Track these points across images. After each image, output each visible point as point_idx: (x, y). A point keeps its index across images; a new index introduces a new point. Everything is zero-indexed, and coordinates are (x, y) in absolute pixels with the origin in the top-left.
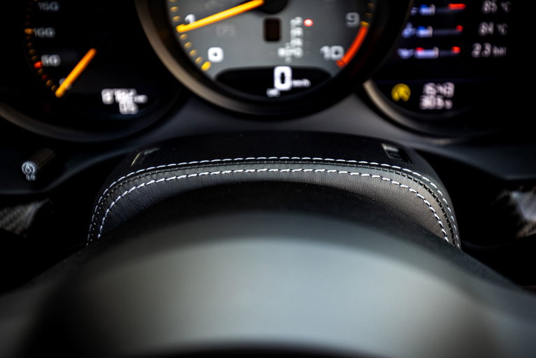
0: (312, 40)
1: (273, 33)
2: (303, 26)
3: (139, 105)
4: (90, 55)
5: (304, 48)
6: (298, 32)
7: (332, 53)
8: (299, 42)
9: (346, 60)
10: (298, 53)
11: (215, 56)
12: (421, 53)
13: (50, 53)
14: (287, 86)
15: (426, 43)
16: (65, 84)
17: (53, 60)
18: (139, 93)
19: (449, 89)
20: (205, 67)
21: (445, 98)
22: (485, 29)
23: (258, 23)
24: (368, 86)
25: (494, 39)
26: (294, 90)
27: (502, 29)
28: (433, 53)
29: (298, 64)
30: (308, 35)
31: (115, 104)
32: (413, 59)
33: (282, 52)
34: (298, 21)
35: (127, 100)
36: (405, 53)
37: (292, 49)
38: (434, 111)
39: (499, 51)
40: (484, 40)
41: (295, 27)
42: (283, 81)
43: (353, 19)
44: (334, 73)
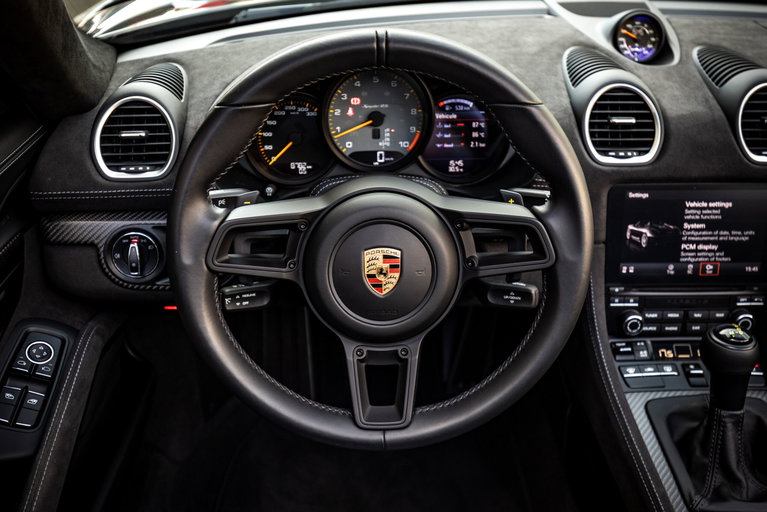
0: (394, 139)
1: (377, 135)
2: (390, 132)
3: (307, 170)
4: (291, 144)
5: (390, 142)
6: (388, 135)
7: (403, 144)
8: (388, 140)
9: (411, 148)
10: (388, 144)
11: (349, 145)
12: (446, 146)
13: (268, 145)
14: (382, 161)
15: (448, 141)
16: (274, 159)
17: (269, 147)
18: (308, 164)
19: (460, 163)
20: (344, 150)
21: (460, 167)
22: (475, 135)
23: (370, 131)
24: (420, 158)
25: (479, 139)
26: (386, 162)
27: (482, 134)
28: (452, 145)
29: (388, 149)
30: (393, 137)
31: (297, 169)
32: (443, 148)
33: (380, 144)
34: (388, 130)
35: (302, 168)
36: (439, 146)
37: (385, 143)
38: (455, 173)
39: (483, 145)
40: (475, 139)
41: (387, 132)
42: (381, 158)
43: (413, 129)
44: (405, 154)
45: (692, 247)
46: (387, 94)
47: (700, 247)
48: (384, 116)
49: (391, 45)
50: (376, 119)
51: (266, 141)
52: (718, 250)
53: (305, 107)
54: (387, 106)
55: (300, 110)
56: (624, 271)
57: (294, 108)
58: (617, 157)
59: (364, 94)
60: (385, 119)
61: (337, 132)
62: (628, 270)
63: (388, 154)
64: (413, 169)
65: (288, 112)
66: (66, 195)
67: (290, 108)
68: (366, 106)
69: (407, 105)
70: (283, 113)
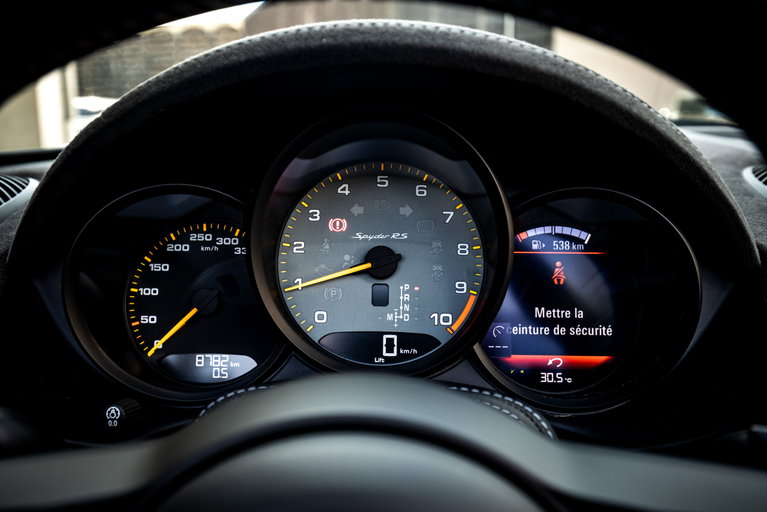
0: (419, 307)
1: (380, 300)
2: (411, 291)
4: (194, 311)
6: (407, 297)
7: (441, 319)
8: (407, 307)
9: (455, 327)
11: (321, 317)
13: (149, 313)
14: (394, 354)
16: (158, 344)
17: (150, 319)
20: (310, 330)
24: (477, 348)
26: (400, 357)
29: (405, 330)
30: (416, 301)
33: (390, 317)
34: (407, 287)
35: (220, 366)
37: (400, 315)
41: (402, 289)
42: (390, 349)
43: (462, 287)
44: (443, 342)
46: (406, 211)
48: (399, 258)
50: (382, 264)
51: (145, 306)
53: (232, 235)
54: (405, 236)
55: (221, 241)
57: (208, 238)
59: (357, 210)
60: (402, 263)
61: (297, 285)
63: (406, 339)
64: (461, 371)
65: (196, 245)
67: (201, 237)
68: (359, 236)
69: (450, 235)
70: (185, 248)
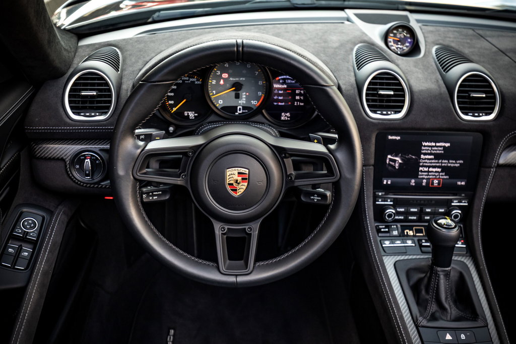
0: (248, 99)
1: (237, 96)
2: (246, 95)
3: (195, 116)
4: (185, 100)
5: (246, 101)
6: (245, 96)
7: (254, 102)
8: (245, 99)
9: (258, 105)
10: (244, 102)
11: (221, 102)
12: (280, 104)
13: (171, 100)
14: (241, 112)
15: (281, 101)
16: (175, 109)
17: (171, 102)
18: (195, 113)
19: (288, 114)
20: (217, 105)
21: (288, 117)
22: (298, 98)
23: (233, 94)
24: (263, 111)
25: (300, 101)
26: (243, 113)
27: (302, 98)
28: (283, 104)
29: (245, 106)
30: (247, 98)
31: (188, 116)
32: (278, 105)
33: (240, 102)
34: (245, 93)
35: (192, 115)
36: (275, 104)
37: (243, 101)
38: (285, 120)
39: (302, 104)
40: (297, 101)
41: (244, 95)
42: (240, 110)
43: (260, 93)
44: (255, 108)
45: (426, 169)
46: (244, 72)
47: (431, 169)
48: (242, 85)
49: (245, 49)
50: (237, 87)
51: (170, 98)
52: (442, 172)
53: (194, 78)
54: (244, 79)
55: (191, 80)
56: (385, 183)
57: (187, 79)
58: (382, 114)
59: (230, 71)
60: (243, 87)
61: (213, 94)
62: (387, 182)
63: (244, 108)
64: (259, 118)
65: (184, 81)
66: (47, 129)
67: (185, 78)
68: (231, 79)
69: (256, 79)
70: (181, 82)
